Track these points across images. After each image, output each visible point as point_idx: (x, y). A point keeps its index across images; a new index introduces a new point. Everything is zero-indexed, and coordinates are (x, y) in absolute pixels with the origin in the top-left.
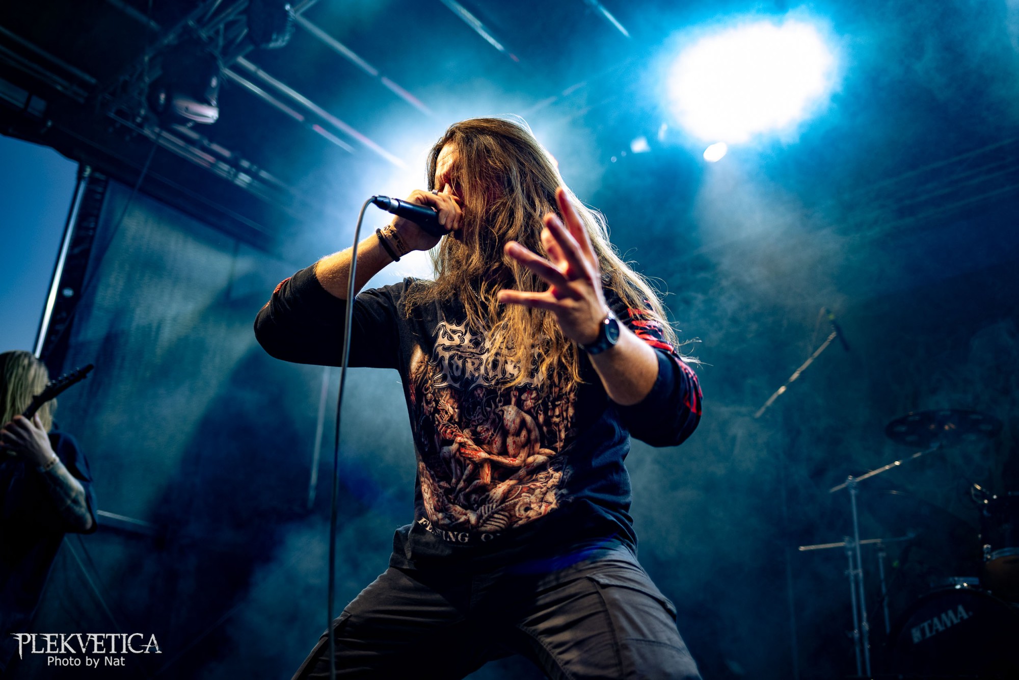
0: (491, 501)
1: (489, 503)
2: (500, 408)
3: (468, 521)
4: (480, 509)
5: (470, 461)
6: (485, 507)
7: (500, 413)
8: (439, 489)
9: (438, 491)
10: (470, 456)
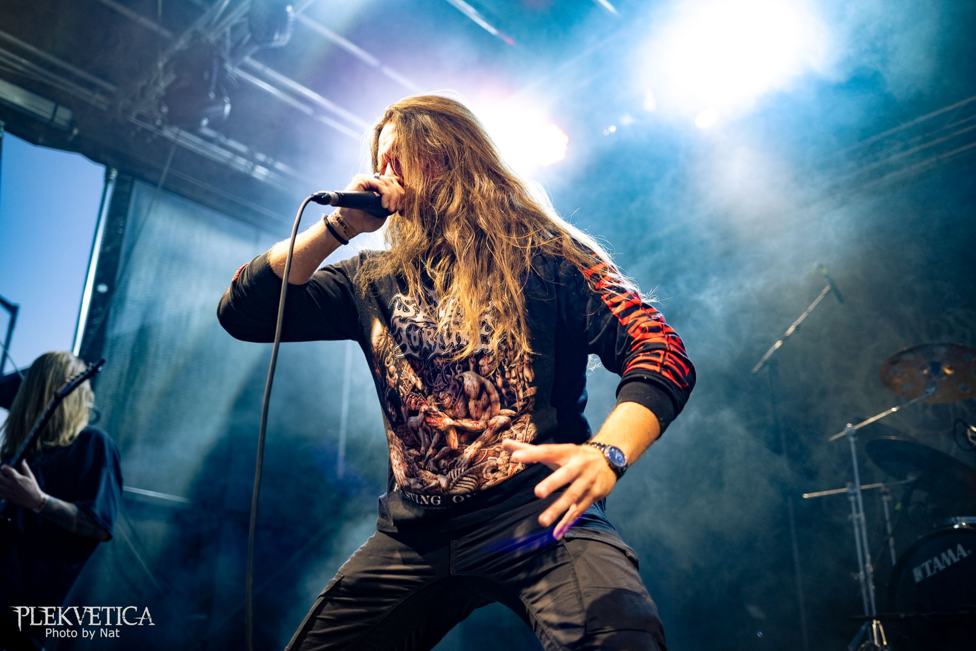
0: (460, 465)
1: (457, 467)
2: (459, 375)
3: (439, 485)
4: (449, 473)
5: (436, 429)
6: (454, 471)
7: (460, 379)
8: (409, 457)
9: (408, 458)
10: (435, 425)
